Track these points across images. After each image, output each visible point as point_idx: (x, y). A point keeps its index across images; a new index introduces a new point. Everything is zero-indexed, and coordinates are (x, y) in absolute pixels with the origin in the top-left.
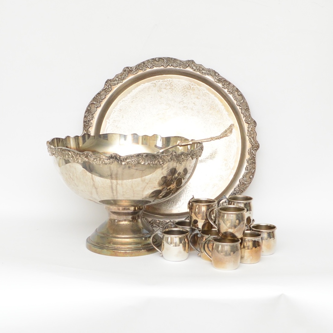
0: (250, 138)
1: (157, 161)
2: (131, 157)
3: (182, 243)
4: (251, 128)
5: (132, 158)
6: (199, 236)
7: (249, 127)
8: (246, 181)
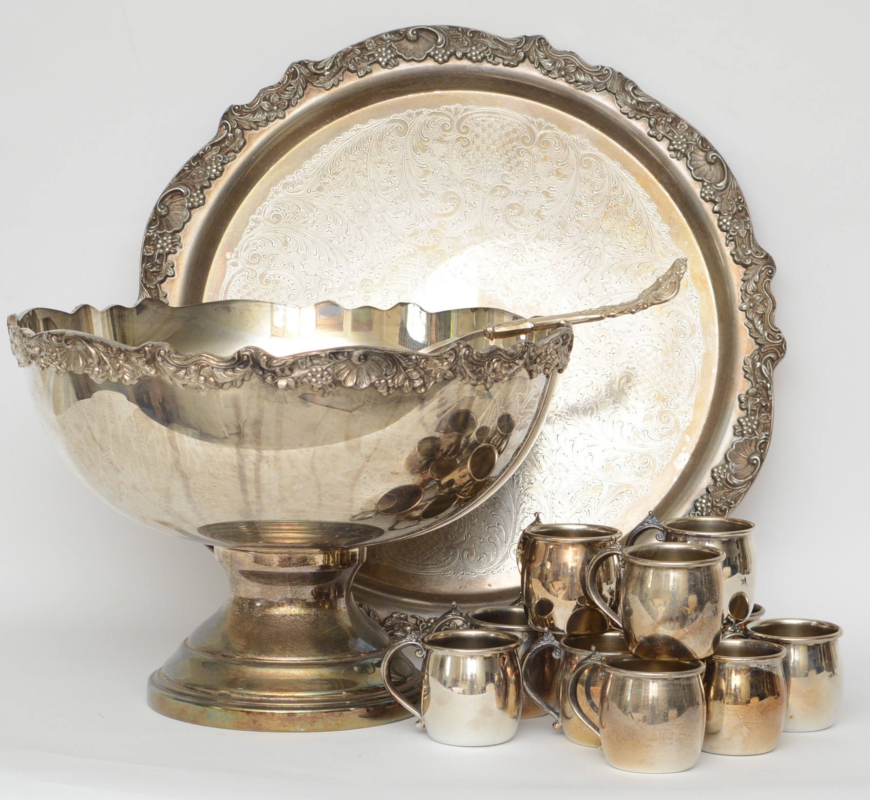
0: (750, 317)
1: (401, 377)
2: (311, 360)
3: (493, 681)
4: (756, 283)
5: (313, 365)
6: (556, 655)
7: (746, 278)
8: (736, 476)
